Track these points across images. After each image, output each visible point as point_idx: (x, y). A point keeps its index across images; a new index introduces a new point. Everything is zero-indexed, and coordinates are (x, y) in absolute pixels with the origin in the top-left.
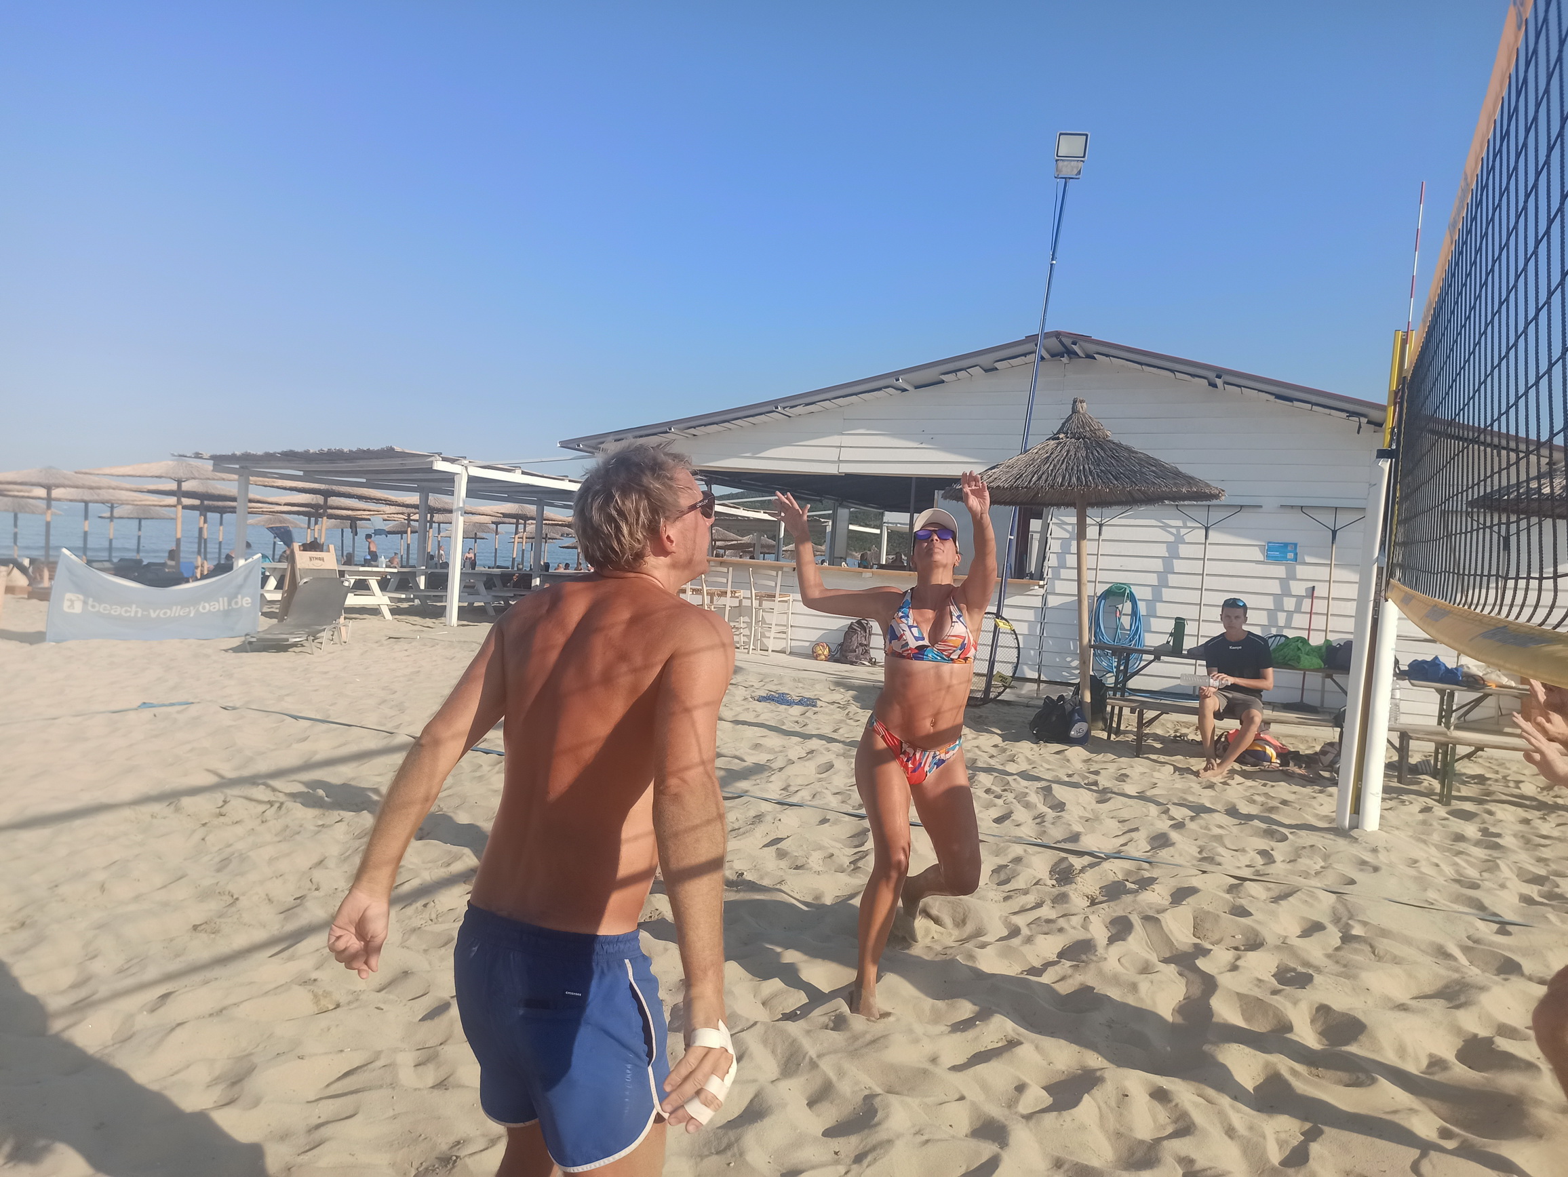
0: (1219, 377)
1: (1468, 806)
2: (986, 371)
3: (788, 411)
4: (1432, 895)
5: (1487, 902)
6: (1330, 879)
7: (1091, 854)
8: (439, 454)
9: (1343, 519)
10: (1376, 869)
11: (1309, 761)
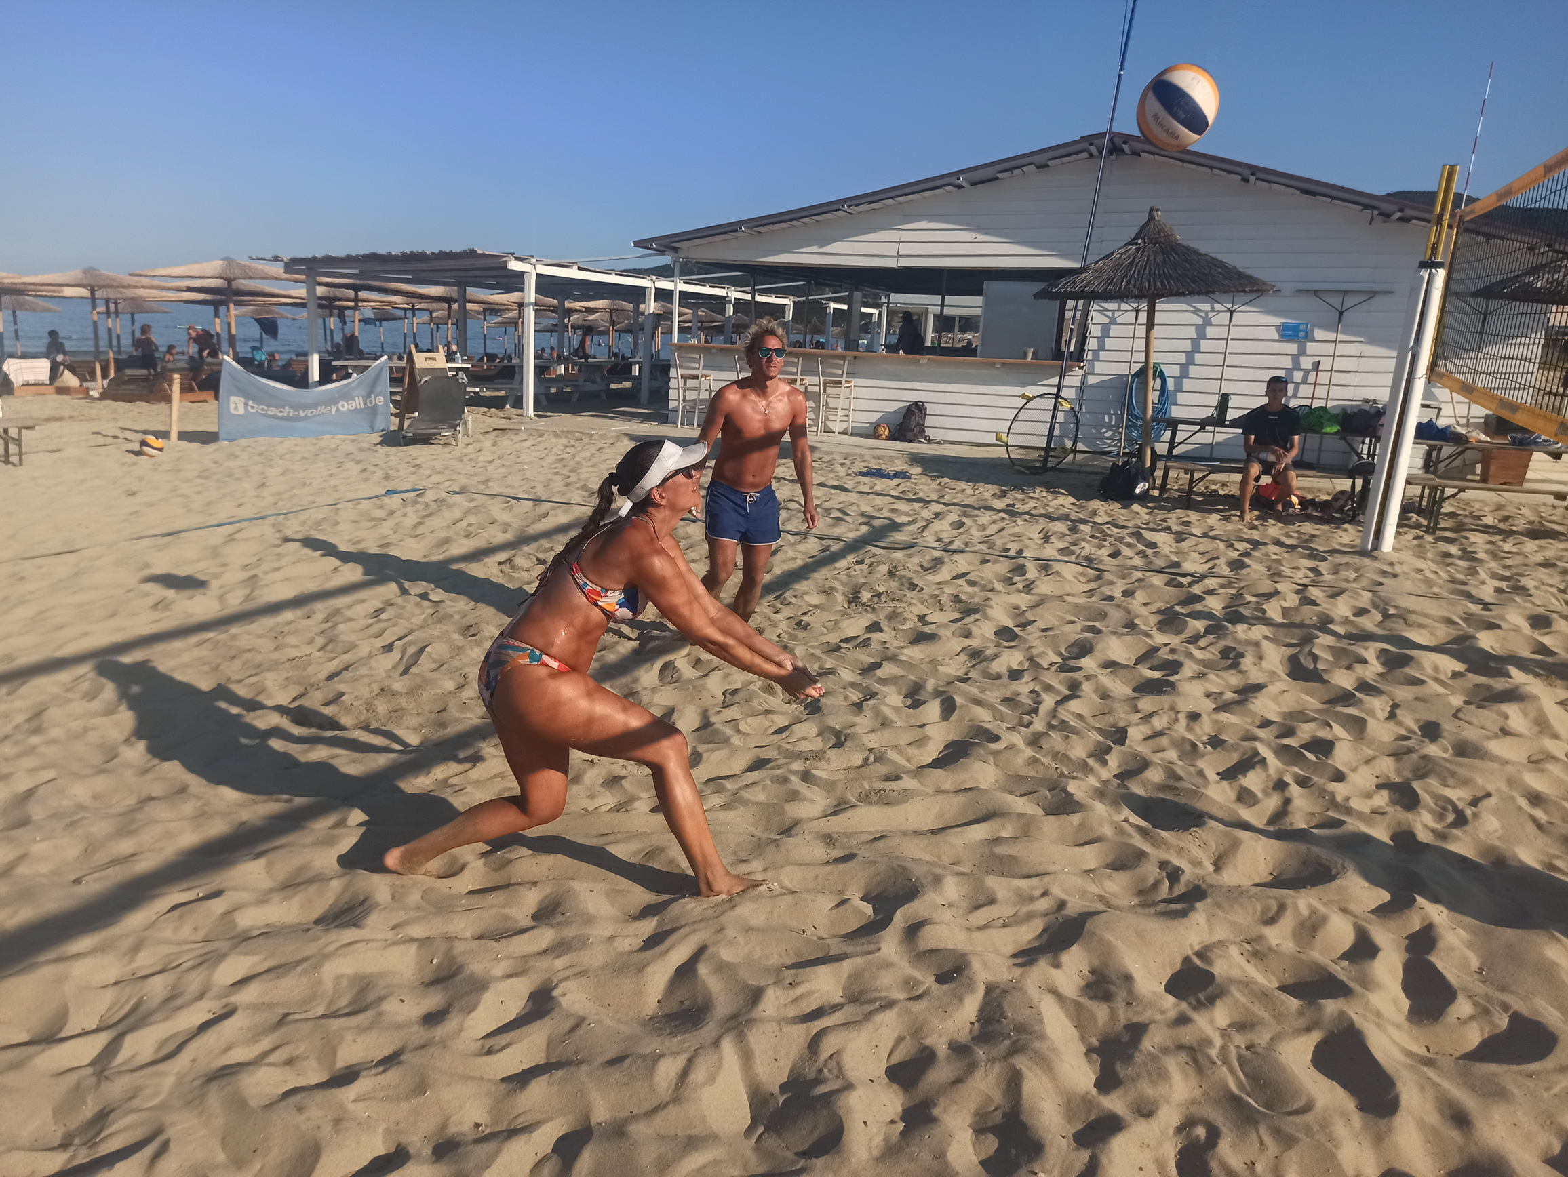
0: (1253, 174)
1: (1448, 534)
2: (1038, 168)
3: (853, 210)
4: (1436, 590)
5: (1474, 592)
6: (1364, 582)
7: (1191, 575)
8: (513, 254)
9: (1350, 301)
10: (1395, 576)
11: (1325, 505)
